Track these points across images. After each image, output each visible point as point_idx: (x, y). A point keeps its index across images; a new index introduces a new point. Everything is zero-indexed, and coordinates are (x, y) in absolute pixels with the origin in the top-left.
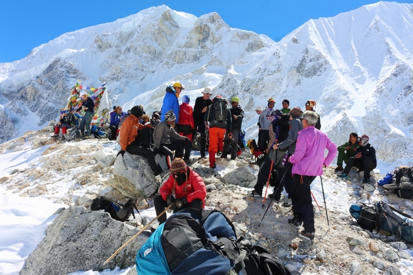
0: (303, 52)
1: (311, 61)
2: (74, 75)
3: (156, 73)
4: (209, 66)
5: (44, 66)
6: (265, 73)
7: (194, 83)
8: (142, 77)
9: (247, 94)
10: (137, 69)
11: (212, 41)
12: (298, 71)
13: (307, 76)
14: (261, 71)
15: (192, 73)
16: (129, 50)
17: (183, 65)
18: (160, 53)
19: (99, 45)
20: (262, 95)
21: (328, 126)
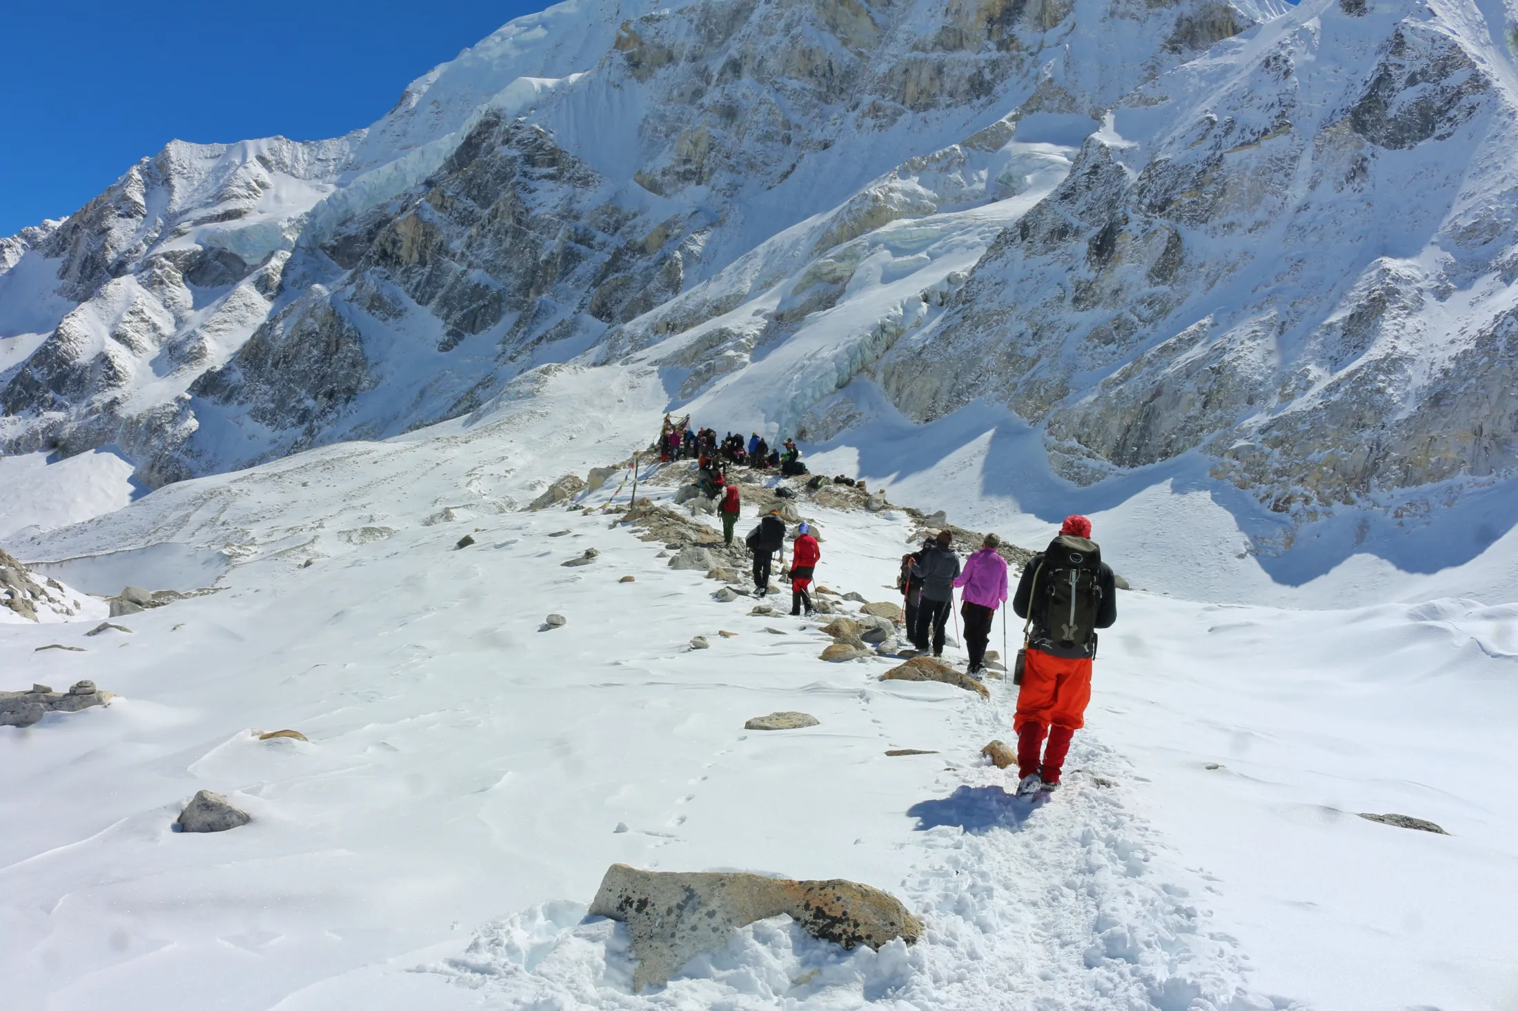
0: (1382, 49)
1: (1412, 81)
2: (552, 170)
3: (836, 149)
4: (1026, 118)
5: (449, 143)
6: (1231, 138)
7: (971, 183)
8: (785, 166)
9: (1159, 221)
10: (768, 137)
11: (1039, 18)
12: (1359, 125)
13: (1395, 142)
14: (1217, 131)
15: (963, 145)
16: (735, 67)
17: (932, 113)
18: (849, 75)
19: (630, 58)
20: (1216, 221)
21: (1463, 332)
